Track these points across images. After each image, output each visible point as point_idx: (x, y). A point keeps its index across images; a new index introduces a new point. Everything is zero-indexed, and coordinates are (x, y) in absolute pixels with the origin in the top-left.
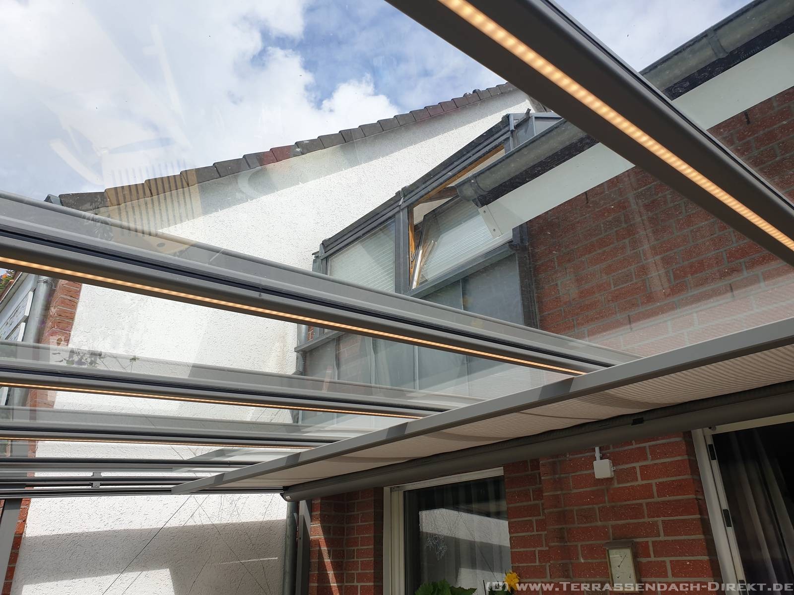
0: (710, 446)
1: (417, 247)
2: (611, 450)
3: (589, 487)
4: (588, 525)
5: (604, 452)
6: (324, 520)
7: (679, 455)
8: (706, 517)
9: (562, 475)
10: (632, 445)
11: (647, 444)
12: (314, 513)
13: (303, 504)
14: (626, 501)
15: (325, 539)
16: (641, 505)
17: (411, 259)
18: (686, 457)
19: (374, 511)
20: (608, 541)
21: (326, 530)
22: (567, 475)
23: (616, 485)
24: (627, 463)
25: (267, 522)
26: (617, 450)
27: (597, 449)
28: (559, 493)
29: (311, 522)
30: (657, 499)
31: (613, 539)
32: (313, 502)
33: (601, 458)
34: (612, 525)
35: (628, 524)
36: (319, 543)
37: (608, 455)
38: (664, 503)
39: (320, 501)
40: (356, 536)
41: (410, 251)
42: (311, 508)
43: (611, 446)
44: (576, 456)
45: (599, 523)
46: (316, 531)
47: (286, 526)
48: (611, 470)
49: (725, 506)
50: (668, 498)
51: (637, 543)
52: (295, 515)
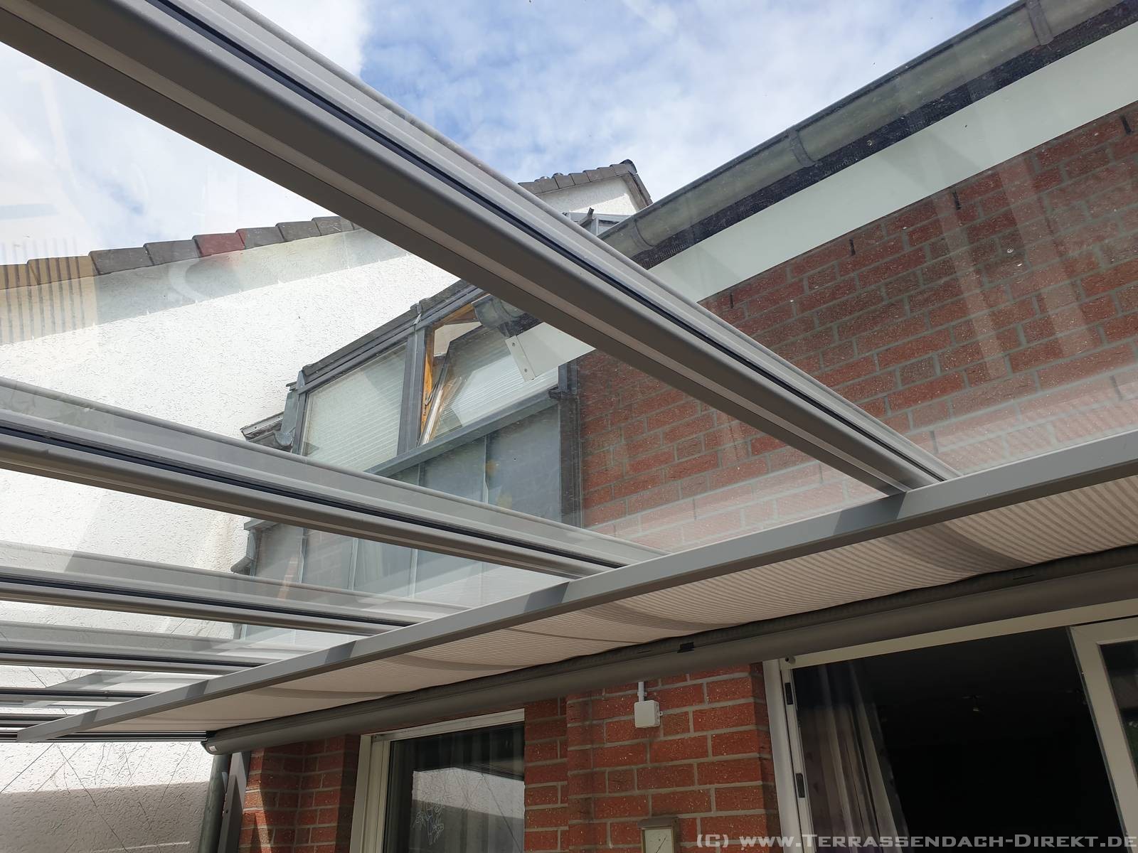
0: (788, 685)
1: (435, 386)
2: (660, 687)
3: (628, 740)
4: (623, 794)
5: (649, 690)
6: (265, 783)
7: (743, 697)
8: (772, 784)
9: (595, 722)
10: (686, 680)
11: (704, 681)
12: (253, 773)
13: (237, 758)
14: (672, 760)
15: (266, 812)
16: (691, 766)
17: (425, 402)
18: (751, 700)
19: (343, 771)
20: (646, 818)
21: (268, 799)
22: (600, 722)
23: (662, 738)
24: (678, 707)
25: (177, 787)
26: (667, 687)
27: (641, 685)
28: (588, 747)
29: (247, 785)
30: (711, 758)
31: (653, 815)
32: (253, 755)
33: (646, 699)
34: (652, 795)
35: (674, 793)
36: (255, 818)
37: (655, 694)
38: (721, 763)
39: (263, 754)
40: (314, 808)
41: (425, 390)
42: (248, 764)
43: (660, 680)
44: (614, 695)
45: (636, 792)
46: (253, 801)
47: (209, 793)
48: (656, 715)
49: (799, 769)
50: (726, 757)
51: (683, 820)
52: (224, 774)
